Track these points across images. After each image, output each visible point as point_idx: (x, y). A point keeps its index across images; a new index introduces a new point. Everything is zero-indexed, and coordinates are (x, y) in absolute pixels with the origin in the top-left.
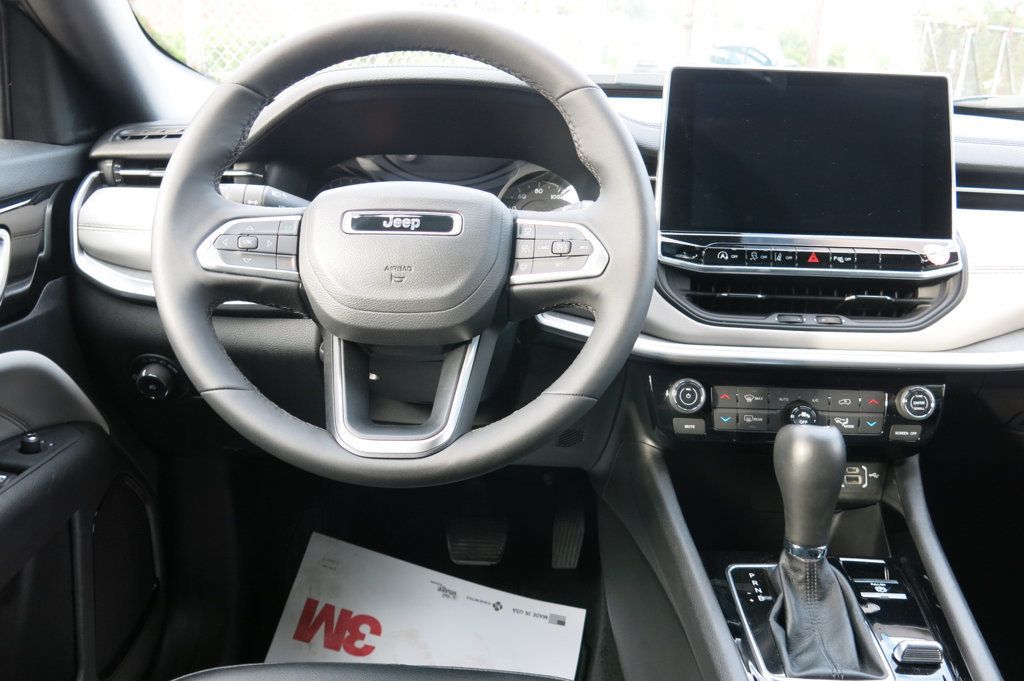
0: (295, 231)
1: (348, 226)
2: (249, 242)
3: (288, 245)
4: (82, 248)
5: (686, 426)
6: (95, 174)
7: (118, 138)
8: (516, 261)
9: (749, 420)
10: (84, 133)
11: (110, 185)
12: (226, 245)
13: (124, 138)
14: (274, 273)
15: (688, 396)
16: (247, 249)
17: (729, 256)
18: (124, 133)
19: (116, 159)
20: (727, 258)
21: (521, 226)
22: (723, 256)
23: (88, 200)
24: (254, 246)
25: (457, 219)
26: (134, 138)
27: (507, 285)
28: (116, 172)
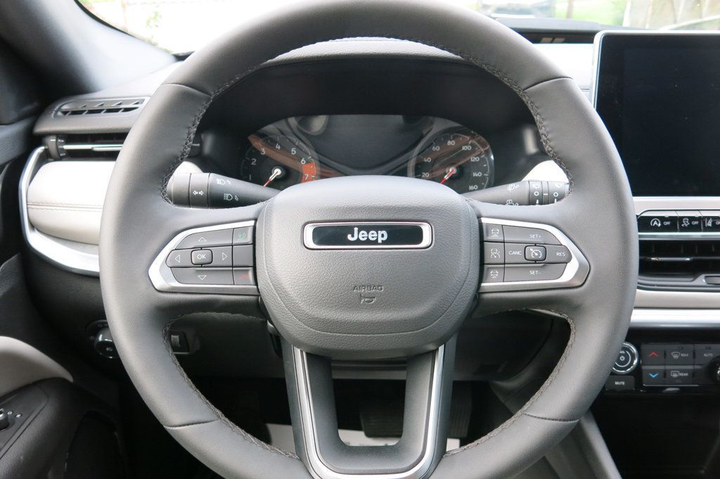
0: (249, 239)
1: (309, 242)
2: (203, 256)
3: (243, 256)
4: (33, 226)
5: (617, 383)
6: (40, 150)
7: (59, 113)
8: (486, 266)
9: (675, 376)
10: (27, 108)
11: (56, 159)
12: (179, 262)
13: (65, 113)
14: (232, 289)
15: (622, 358)
16: (202, 265)
17: (662, 223)
18: (65, 107)
19: (58, 135)
20: (659, 225)
21: (488, 225)
22: (655, 223)
23: (35, 178)
24: (209, 260)
25: (426, 229)
26: (75, 113)
27: (478, 293)
28: (60, 147)
